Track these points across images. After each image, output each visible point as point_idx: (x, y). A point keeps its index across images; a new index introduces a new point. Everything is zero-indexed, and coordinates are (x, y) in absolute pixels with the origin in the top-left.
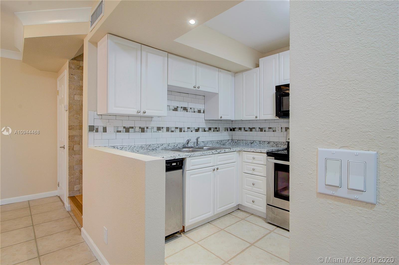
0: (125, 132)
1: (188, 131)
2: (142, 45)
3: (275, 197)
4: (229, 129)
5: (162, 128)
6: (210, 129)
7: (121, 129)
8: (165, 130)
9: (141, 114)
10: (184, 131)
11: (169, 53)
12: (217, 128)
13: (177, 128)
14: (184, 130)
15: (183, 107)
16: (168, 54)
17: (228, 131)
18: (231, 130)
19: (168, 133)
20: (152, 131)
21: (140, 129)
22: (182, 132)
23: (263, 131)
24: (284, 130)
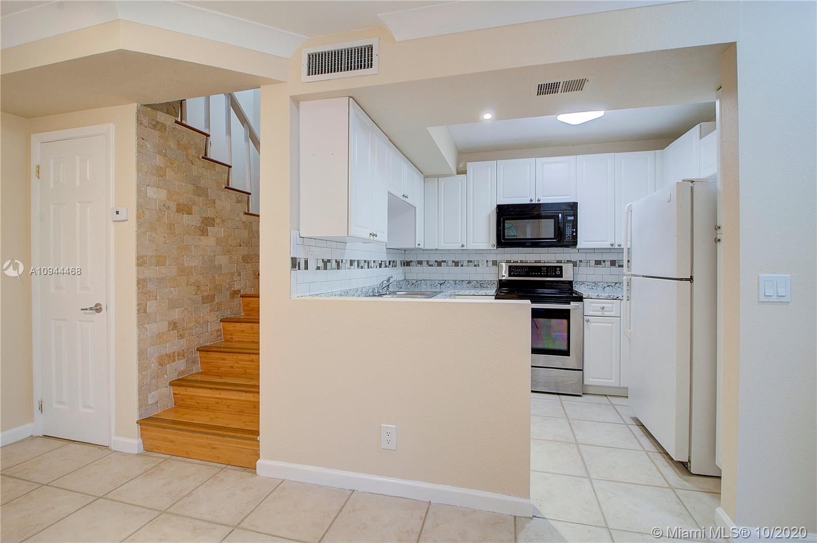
0: (322, 269)
1: (374, 267)
4: (402, 264)
5: (354, 261)
6: (390, 263)
7: (320, 263)
8: (356, 264)
10: (371, 267)
12: (394, 262)
13: (365, 261)
19: (359, 270)
20: (347, 268)
21: (336, 264)
23: (460, 265)
24: (490, 264)
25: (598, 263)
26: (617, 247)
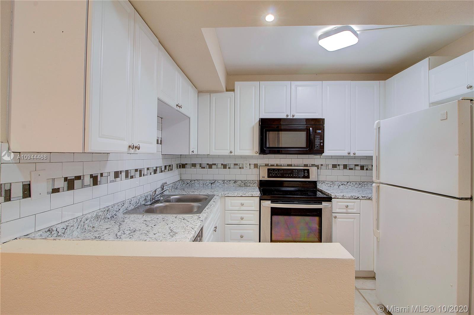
0: (66, 189)
1: (147, 175)
5: (121, 172)
6: (165, 167)
8: (124, 175)
12: (171, 166)
13: (136, 170)
14: (144, 173)
17: (178, 168)
19: (127, 181)
20: (109, 181)
21: (92, 180)
22: (142, 176)
23: (227, 167)
24: (252, 166)
25: (334, 166)
26: (352, 155)
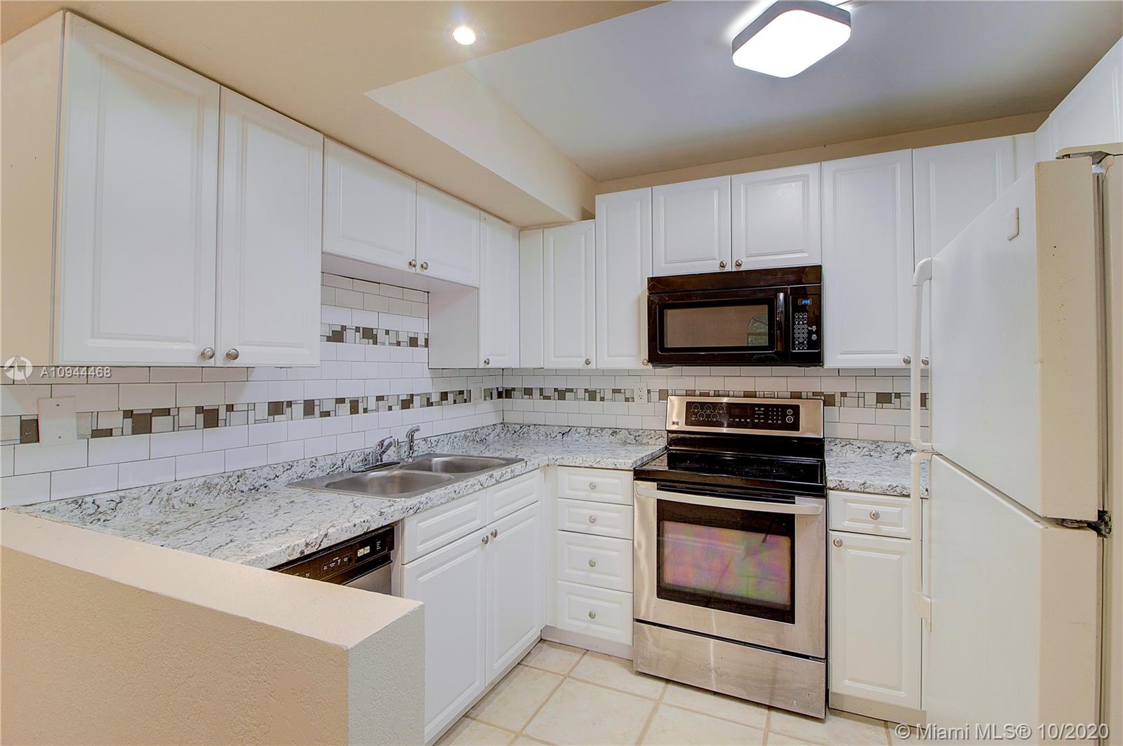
0: (130, 432)
1: (377, 410)
2: (222, 87)
3: (660, 595)
4: (495, 394)
5: (290, 404)
6: (444, 396)
7: (116, 421)
8: (298, 409)
9: (219, 361)
10: (365, 411)
11: (327, 136)
12: (463, 393)
13: (341, 401)
14: (365, 407)
15: (363, 328)
16: (326, 139)
17: (491, 399)
18: (500, 395)
19: (310, 421)
20: (251, 420)
21: (201, 417)
22: (358, 413)
23: (598, 398)
24: (655, 396)
25: (883, 398)
